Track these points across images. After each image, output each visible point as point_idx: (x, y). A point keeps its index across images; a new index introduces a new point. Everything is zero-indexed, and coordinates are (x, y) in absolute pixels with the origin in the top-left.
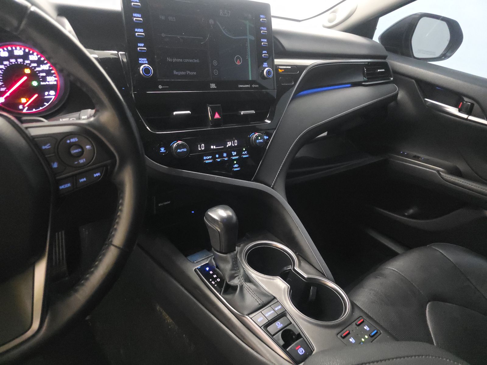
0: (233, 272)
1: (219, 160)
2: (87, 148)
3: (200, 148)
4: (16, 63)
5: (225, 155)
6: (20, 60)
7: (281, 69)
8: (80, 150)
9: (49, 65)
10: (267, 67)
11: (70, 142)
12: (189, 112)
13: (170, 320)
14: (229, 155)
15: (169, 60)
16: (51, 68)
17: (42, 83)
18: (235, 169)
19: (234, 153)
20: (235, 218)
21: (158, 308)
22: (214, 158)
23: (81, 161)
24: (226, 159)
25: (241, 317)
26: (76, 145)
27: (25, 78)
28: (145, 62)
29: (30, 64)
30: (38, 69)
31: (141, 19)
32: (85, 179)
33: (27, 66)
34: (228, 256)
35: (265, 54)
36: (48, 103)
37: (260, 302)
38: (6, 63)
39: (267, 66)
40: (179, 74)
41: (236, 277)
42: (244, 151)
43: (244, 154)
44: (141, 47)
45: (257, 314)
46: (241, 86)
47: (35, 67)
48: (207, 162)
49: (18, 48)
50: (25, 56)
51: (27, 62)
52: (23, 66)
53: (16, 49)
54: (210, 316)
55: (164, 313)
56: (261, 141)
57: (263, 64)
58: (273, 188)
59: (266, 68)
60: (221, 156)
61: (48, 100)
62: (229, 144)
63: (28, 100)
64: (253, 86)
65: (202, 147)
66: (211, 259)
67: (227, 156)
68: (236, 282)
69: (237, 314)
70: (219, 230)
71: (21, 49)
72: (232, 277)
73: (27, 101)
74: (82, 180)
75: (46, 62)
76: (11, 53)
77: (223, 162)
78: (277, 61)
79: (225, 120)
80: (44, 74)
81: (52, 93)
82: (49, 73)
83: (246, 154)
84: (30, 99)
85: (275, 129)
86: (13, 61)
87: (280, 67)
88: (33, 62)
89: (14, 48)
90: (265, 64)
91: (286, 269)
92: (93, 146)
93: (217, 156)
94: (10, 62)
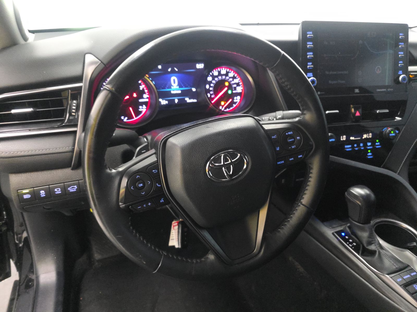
0: (371, 240)
1: (357, 149)
2: (297, 139)
3: (343, 138)
4: (222, 79)
5: (361, 145)
6: (224, 77)
7: (412, 75)
8: (293, 140)
9: (239, 79)
10: (402, 75)
11: (288, 134)
12: (337, 111)
13: (301, 269)
14: (365, 145)
15: (327, 73)
16: (240, 81)
17: (234, 92)
18: (369, 157)
19: (369, 144)
20: (373, 196)
21: (291, 258)
22: (353, 147)
23: (293, 147)
24: (362, 148)
25: (380, 275)
26: (291, 136)
27: (226, 89)
28: (311, 76)
29: (228, 79)
30: (232, 82)
31: (312, 46)
32: (293, 159)
33: (227, 81)
34: (366, 226)
35: (401, 64)
36: (235, 104)
37: (397, 267)
38: (216, 79)
39: (402, 73)
40: (333, 83)
41: (373, 243)
42: (377, 142)
43: (377, 145)
44: (310, 65)
45: (396, 275)
46: (379, 90)
47: (231, 81)
48: (347, 150)
49: (223, 69)
50: (227, 75)
51: (227, 78)
52: (224, 81)
53: (222, 70)
54: (350, 271)
55: (297, 263)
56: (394, 135)
57: (399, 72)
58: (398, 174)
59: (400, 75)
60: (358, 146)
61: (235, 103)
62: (365, 136)
63: (225, 102)
64: (389, 90)
65: (344, 138)
66: (346, 226)
67: (363, 146)
68: (373, 247)
69: (376, 272)
70: (360, 204)
71: (225, 69)
72: (370, 243)
73: (225, 104)
74: (291, 159)
75: (237, 77)
76: (219, 72)
77: (360, 150)
78: (411, 68)
79: (364, 117)
80: (235, 86)
81: (239, 98)
82: (238, 85)
83: (378, 145)
84: (227, 102)
85: (404, 125)
86: (220, 77)
87: (411, 73)
88: (230, 78)
89: (221, 69)
90: (400, 72)
91: (409, 245)
92: (301, 138)
93: (355, 145)
94: (218, 79)
